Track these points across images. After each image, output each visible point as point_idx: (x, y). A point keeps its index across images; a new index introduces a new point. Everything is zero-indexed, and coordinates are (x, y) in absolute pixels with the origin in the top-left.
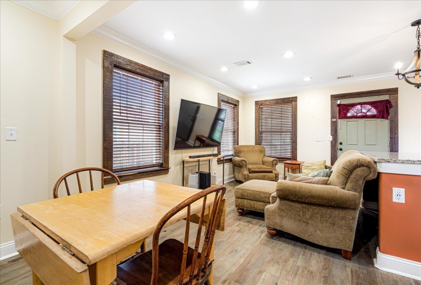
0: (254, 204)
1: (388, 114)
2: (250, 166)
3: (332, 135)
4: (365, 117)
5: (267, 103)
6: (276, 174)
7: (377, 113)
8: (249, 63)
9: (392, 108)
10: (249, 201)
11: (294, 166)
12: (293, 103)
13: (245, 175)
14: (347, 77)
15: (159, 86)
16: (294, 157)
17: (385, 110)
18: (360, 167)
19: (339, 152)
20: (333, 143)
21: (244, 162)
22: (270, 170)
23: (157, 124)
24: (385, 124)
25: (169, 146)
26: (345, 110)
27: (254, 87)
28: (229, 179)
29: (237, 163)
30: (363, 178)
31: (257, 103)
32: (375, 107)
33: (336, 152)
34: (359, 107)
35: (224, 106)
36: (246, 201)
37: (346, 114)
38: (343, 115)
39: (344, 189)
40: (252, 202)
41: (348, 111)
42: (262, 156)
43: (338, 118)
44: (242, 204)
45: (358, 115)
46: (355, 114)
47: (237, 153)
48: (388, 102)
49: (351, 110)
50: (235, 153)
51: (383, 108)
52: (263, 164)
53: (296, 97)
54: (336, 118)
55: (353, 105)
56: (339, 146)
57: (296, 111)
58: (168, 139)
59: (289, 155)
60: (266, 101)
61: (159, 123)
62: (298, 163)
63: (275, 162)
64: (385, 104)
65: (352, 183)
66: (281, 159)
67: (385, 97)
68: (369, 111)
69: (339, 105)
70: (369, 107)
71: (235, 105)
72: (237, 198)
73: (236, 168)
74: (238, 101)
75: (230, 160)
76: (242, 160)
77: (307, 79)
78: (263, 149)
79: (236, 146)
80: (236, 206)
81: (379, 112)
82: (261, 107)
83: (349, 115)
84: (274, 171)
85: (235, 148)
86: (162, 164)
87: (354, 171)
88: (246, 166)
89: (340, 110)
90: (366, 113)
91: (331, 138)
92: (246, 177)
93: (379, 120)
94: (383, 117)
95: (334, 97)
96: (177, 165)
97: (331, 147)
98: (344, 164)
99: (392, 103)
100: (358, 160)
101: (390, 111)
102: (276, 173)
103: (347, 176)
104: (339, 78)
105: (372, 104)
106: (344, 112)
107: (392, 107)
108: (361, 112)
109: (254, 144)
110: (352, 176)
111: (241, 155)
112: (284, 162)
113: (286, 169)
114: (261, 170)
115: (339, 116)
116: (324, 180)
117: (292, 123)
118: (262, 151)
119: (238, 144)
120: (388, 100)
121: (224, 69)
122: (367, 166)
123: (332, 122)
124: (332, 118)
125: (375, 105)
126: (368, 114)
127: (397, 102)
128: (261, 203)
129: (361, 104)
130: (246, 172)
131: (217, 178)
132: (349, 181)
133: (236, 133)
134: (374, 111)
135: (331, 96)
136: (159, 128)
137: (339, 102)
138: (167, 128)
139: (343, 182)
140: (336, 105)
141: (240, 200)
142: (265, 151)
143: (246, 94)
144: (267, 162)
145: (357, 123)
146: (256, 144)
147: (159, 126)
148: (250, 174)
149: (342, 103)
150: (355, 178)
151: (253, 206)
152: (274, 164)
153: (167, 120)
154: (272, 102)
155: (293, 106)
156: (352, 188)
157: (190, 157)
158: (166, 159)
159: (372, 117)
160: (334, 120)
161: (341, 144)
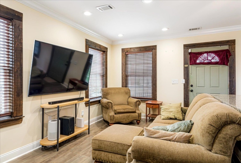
0: (111, 157)
1: (228, 61)
2: (116, 108)
3: (184, 78)
4: (210, 63)
5: (132, 50)
6: (139, 114)
7: (220, 60)
8: (111, 8)
9: (231, 57)
10: (106, 153)
11: (154, 106)
12: (153, 51)
13: (111, 116)
14: (196, 29)
15: (9, 25)
16: (154, 98)
17: (226, 58)
18: (229, 124)
19: (190, 93)
20: (186, 86)
21: (110, 104)
22: (134, 110)
23: (6, 68)
24: (225, 69)
25: (22, 92)
26: (195, 57)
27: (120, 35)
28: (98, 119)
29: (104, 105)
30: (234, 138)
31: (123, 50)
32: (218, 56)
33: (188, 93)
34: (205, 55)
35: (91, 52)
36: (103, 153)
37: (195, 61)
38: (194, 62)
39: (210, 151)
40: (110, 155)
41: (197, 58)
42: (127, 97)
43: (189, 64)
44: (99, 157)
45: (205, 62)
46: (203, 61)
47: (105, 95)
48: (227, 51)
49: (199, 58)
50: (103, 95)
51: (224, 57)
52: (128, 105)
53: (156, 46)
54: (187, 64)
55: (201, 54)
56: (191, 88)
57: (156, 58)
58: (22, 85)
59: (150, 96)
60: (130, 48)
61: (9, 67)
62: (158, 103)
63: (138, 103)
64: (226, 53)
65: (221, 144)
66: (143, 100)
67: (226, 47)
68: (213, 58)
69: (190, 53)
70: (213, 55)
71: (104, 51)
72: (95, 150)
73: (104, 109)
74: (107, 48)
75: (99, 102)
76: (108, 102)
77: (165, 29)
78: (128, 91)
79: (105, 88)
80: (94, 159)
82: (127, 54)
83: (198, 61)
84: (137, 111)
85: (102, 90)
86: (12, 113)
87: (224, 129)
88: (112, 108)
89: (191, 57)
90: (211, 60)
91: (183, 81)
92: (112, 118)
93: (221, 66)
94: (224, 64)
95: (186, 47)
96: (35, 112)
97: (184, 89)
98: (209, 119)
99: (231, 52)
100: (228, 116)
101: (229, 59)
102: (139, 112)
103: (214, 135)
104: (190, 30)
105: (215, 52)
106: (194, 59)
107: (231, 55)
108: (207, 60)
109: (121, 86)
110: (221, 136)
111: (109, 97)
112: (146, 102)
113: (148, 108)
114: (126, 111)
115: (190, 63)
116: (186, 137)
117: (153, 68)
118: (128, 93)
119: (106, 87)
120: (227, 50)
121: (87, 14)
122: (238, 124)
124: (185, 64)
125: (218, 53)
126: (213, 61)
127: (234, 52)
128: (119, 156)
129: (207, 52)
130: (112, 113)
131: (83, 121)
132: (217, 141)
133: (105, 76)
134: (217, 59)
135: (184, 45)
136: (9, 73)
137: (190, 51)
138: (19, 72)
139: (210, 142)
140: (188, 53)
141: (97, 152)
142: (130, 93)
143: (113, 43)
144: (131, 103)
145: (204, 68)
146: (122, 86)
147: (9, 70)
148: (115, 115)
149: (192, 52)
150: (224, 138)
151: (110, 159)
152: (137, 104)
153: (18, 63)
154: (136, 50)
155: (154, 53)
156: (221, 151)
157: (50, 103)
158: (18, 107)
159: (216, 63)
160: (186, 66)
161: (192, 86)
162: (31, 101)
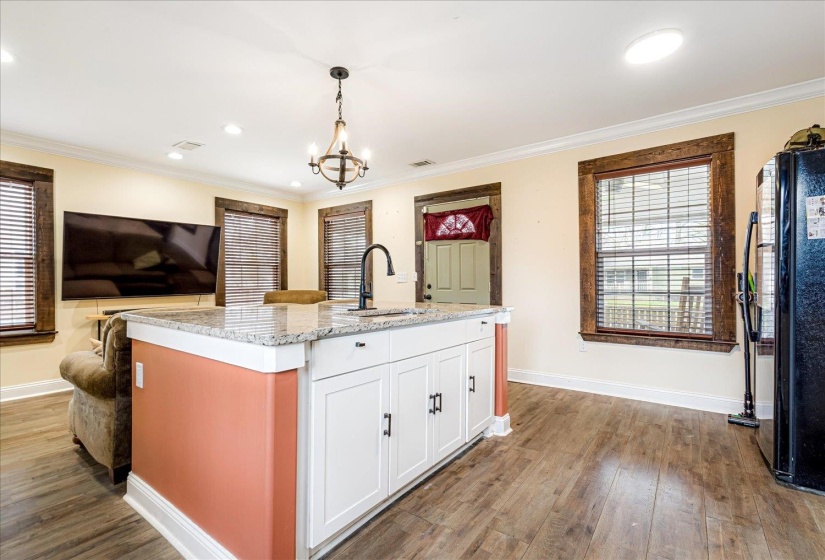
1: (488, 232)
4: (460, 236)
5: (334, 212)
7: (475, 229)
9: (494, 221)
12: (367, 212)
15: (27, 190)
17: (484, 224)
20: (419, 286)
24: (484, 247)
25: (53, 294)
26: (434, 224)
31: (321, 212)
32: (472, 219)
34: (452, 218)
37: (434, 232)
38: (432, 235)
41: (437, 228)
43: (424, 239)
45: (452, 233)
46: (448, 232)
48: (487, 209)
49: (441, 225)
51: (481, 221)
53: (371, 202)
54: (421, 239)
55: (444, 215)
56: (427, 292)
57: (371, 227)
60: (332, 208)
61: (30, 254)
64: (485, 212)
67: (484, 201)
68: (464, 225)
69: (426, 215)
70: (464, 218)
71: (276, 217)
74: (284, 211)
81: (477, 227)
82: (326, 220)
83: (439, 233)
86: (35, 325)
89: (426, 225)
90: (461, 231)
91: (414, 277)
93: (477, 242)
94: (483, 239)
95: (419, 201)
97: (416, 292)
99: (493, 210)
101: (491, 226)
105: (468, 213)
106: (433, 227)
107: (494, 218)
108: (455, 228)
109: (316, 288)
115: (426, 236)
119: (285, 288)
120: (488, 206)
123: (417, 246)
124: (417, 239)
125: (471, 215)
126: (464, 231)
127: (499, 210)
129: (454, 213)
134: (471, 227)
135: (416, 198)
137: (424, 210)
138: (47, 262)
140: (422, 214)
145: (450, 248)
147: (29, 259)
149: (429, 212)
153: (46, 249)
155: (368, 217)
158: (46, 316)
159: (469, 236)
160: (420, 243)
161: (429, 287)
162: (73, 310)
